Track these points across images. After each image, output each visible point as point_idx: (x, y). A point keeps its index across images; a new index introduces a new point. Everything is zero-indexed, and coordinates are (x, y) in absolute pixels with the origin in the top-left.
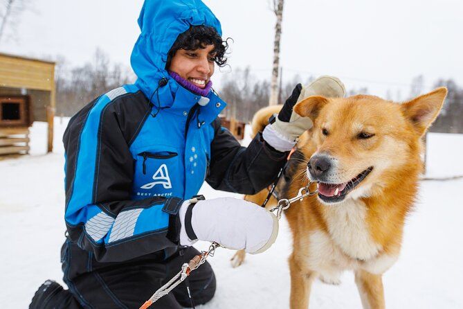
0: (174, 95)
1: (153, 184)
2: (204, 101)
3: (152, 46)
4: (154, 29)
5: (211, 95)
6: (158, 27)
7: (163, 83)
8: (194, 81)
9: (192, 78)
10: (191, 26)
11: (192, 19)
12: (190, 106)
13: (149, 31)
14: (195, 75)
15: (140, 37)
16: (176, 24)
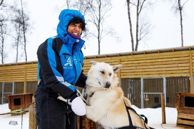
0: (69, 39)
1: (67, 64)
2: (78, 41)
3: (63, 24)
4: (63, 19)
5: (80, 39)
6: (64, 19)
7: (65, 35)
8: (74, 33)
9: (73, 32)
10: (74, 17)
11: (74, 15)
12: (73, 43)
13: (62, 20)
14: (74, 31)
15: (60, 22)
16: (70, 17)
